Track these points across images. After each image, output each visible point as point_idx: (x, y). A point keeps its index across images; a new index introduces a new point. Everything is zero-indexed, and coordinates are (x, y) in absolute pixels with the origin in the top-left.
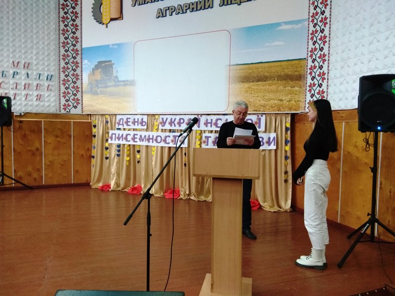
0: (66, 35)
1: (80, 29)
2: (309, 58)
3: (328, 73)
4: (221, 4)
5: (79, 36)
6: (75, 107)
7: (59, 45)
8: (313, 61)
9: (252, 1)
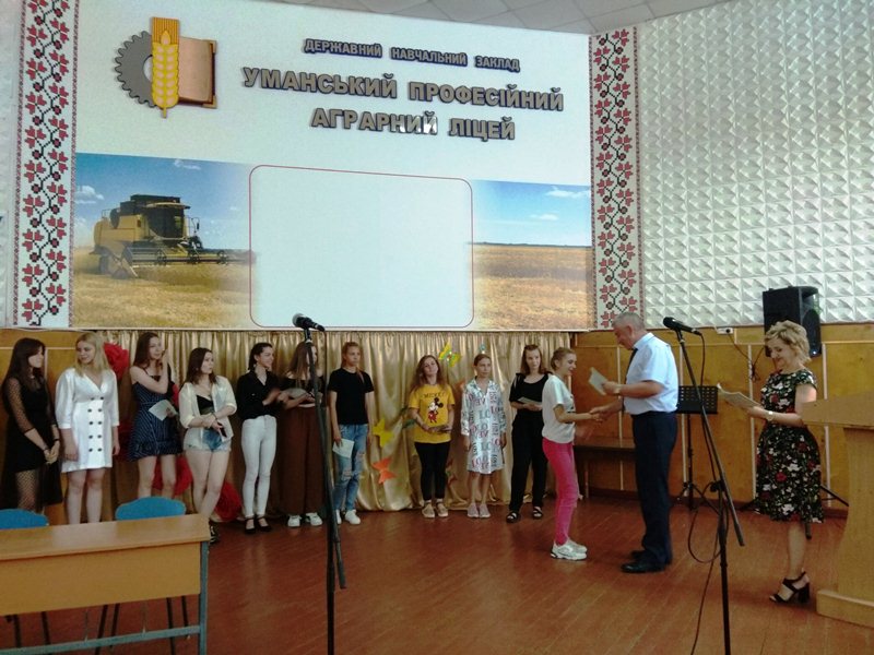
0: (37, 110)
1: (71, 104)
2: (598, 249)
3: (641, 274)
4: (455, 131)
5: (68, 122)
6: (54, 311)
7: (19, 137)
8: (608, 253)
9: (507, 140)
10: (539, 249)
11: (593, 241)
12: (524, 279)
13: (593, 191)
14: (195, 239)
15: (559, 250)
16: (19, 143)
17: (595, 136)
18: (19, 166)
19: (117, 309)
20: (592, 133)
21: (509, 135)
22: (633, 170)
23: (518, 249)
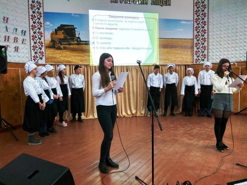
3: (208, 47)
4: (153, 3)
5: (41, 2)
6: (41, 59)
7: (29, 7)
8: (198, 40)
9: (168, 6)
10: (177, 40)
11: (194, 37)
12: (172, 49)
13: (194, 22)
14: (79, 38)
15: (183, 40)
16: (29, 8)
17: (195, 4)
18: (29, 16)
19: (59, 58)
20: (194, 3)
21: (169, 4)
22: (207, 15)
23: (171, 40)
